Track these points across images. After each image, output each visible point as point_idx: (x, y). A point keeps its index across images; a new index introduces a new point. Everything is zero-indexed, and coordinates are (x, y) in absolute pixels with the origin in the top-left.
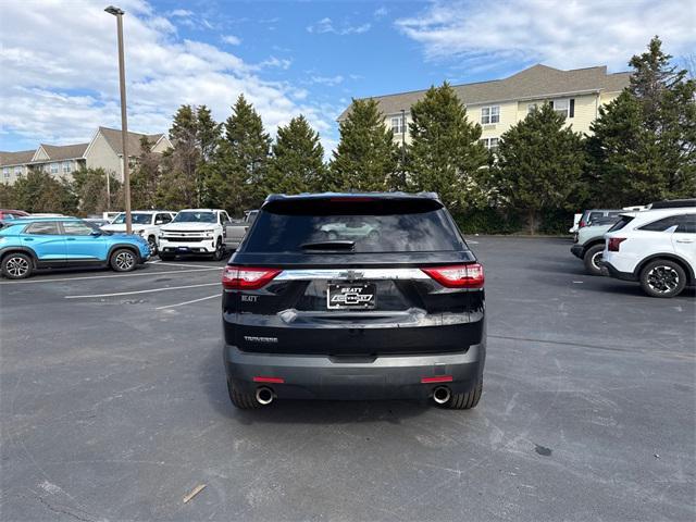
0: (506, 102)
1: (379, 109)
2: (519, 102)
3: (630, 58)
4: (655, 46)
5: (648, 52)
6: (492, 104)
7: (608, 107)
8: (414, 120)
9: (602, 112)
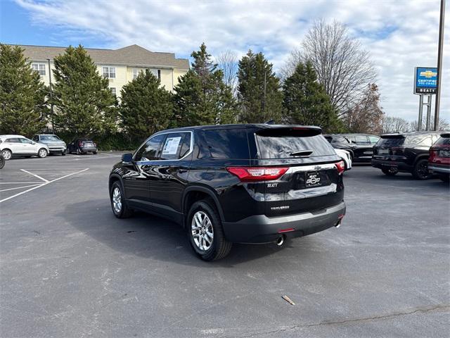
0: (119, 65)
1: (25, 55)
2: (128, 67)
3: (192, 52)
4: (203, 48)
5: (200, 51)
6: (110, 65)
7: (183, 78)
8: (57, 68)
9: (180, 81)
